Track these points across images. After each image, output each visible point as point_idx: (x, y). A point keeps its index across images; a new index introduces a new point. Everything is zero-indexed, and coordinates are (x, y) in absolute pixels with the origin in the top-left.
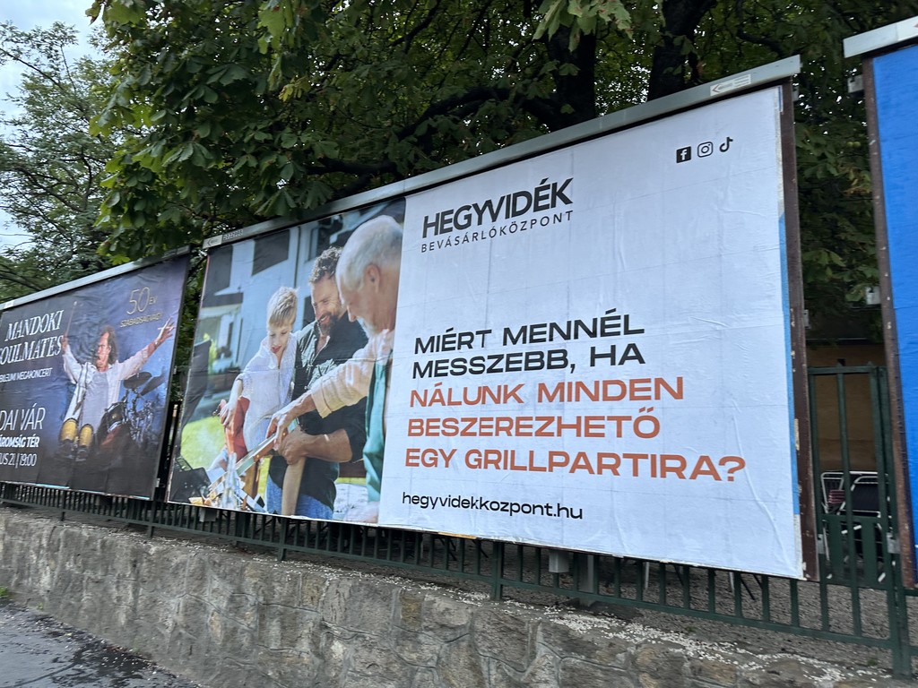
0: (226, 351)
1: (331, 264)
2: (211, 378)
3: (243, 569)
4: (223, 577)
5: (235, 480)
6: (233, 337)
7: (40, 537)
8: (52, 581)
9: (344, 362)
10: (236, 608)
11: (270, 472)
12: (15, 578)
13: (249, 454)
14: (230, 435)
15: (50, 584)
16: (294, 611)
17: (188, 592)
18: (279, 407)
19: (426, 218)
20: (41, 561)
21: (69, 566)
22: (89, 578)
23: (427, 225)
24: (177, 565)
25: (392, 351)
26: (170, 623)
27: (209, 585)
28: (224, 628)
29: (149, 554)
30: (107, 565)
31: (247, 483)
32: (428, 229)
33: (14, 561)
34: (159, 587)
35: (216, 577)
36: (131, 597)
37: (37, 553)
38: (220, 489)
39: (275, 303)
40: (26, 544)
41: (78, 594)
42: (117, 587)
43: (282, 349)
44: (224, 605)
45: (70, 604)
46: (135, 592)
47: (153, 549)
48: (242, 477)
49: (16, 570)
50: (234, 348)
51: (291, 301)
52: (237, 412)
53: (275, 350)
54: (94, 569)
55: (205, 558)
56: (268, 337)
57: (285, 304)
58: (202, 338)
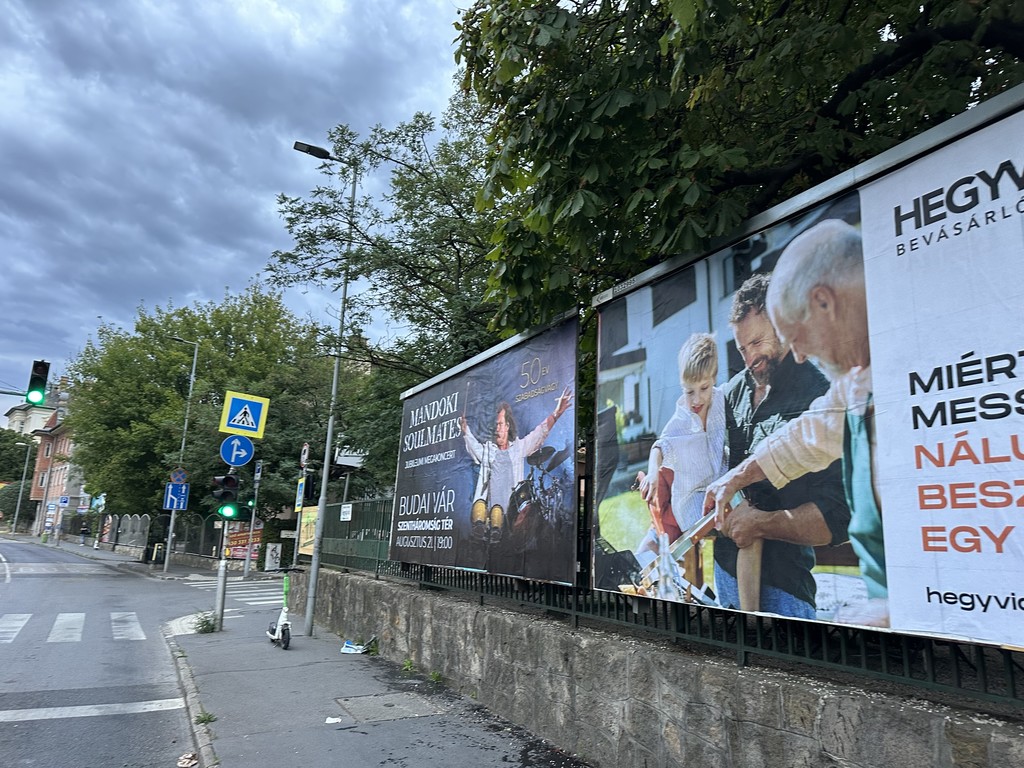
0: (635, 417)
1: (758, 296)
2: (622, 448)
3: (698, 675)
4: (674, 682)
5: (671, 565)
6: (641, 400)
7: (465, 622)
8: (482, 670)
9: (797, 416)
10: (696, 721)
11: (715, 557)
12: (446, 663)
13: (684, 535)
14: (656, 513)
15: (481, 672)
16: (778, 733)
17: (633, 695)
18: (714, 477)
19: (898, 210)
20: (469, 648)
21: (497, 654)
22: (519, 669)
23: (899, 218)
24: (615, 663)
25: (871, 395)
26: (615, 729)
27: (657, 689)
28: (685, 743)
29: (580, 648)
30: (537, 656)
31: (688, 569)
32: (903, 223)
33: (443, 646)
34: (597, 686)
35: (664, 681)
36: (567, 695)
37: (465, 638)
38: (655, 576)
39: (687, 355)
40: (452, 629)
41: (510, 686)
42: (551, 682)
43: (705, 408)
44: (680, 715)
45: (503, 696)
46: (571, 689)
47: (584, 643)
48: (679, 562)
49: (446, 655)
50: (644, 411)
51: (708, 348)
52: (660, 485)
53: (696, 410)
54: (523, 660)
55: (648, 657)
56: (685, 395)
57: (701, 354)
58: (605, 404)
